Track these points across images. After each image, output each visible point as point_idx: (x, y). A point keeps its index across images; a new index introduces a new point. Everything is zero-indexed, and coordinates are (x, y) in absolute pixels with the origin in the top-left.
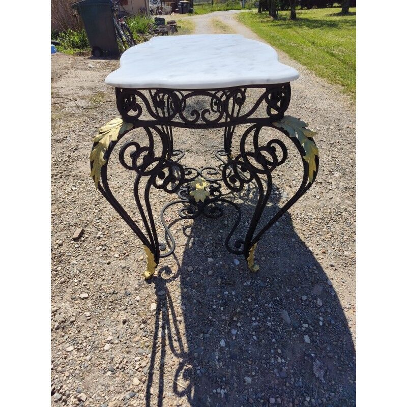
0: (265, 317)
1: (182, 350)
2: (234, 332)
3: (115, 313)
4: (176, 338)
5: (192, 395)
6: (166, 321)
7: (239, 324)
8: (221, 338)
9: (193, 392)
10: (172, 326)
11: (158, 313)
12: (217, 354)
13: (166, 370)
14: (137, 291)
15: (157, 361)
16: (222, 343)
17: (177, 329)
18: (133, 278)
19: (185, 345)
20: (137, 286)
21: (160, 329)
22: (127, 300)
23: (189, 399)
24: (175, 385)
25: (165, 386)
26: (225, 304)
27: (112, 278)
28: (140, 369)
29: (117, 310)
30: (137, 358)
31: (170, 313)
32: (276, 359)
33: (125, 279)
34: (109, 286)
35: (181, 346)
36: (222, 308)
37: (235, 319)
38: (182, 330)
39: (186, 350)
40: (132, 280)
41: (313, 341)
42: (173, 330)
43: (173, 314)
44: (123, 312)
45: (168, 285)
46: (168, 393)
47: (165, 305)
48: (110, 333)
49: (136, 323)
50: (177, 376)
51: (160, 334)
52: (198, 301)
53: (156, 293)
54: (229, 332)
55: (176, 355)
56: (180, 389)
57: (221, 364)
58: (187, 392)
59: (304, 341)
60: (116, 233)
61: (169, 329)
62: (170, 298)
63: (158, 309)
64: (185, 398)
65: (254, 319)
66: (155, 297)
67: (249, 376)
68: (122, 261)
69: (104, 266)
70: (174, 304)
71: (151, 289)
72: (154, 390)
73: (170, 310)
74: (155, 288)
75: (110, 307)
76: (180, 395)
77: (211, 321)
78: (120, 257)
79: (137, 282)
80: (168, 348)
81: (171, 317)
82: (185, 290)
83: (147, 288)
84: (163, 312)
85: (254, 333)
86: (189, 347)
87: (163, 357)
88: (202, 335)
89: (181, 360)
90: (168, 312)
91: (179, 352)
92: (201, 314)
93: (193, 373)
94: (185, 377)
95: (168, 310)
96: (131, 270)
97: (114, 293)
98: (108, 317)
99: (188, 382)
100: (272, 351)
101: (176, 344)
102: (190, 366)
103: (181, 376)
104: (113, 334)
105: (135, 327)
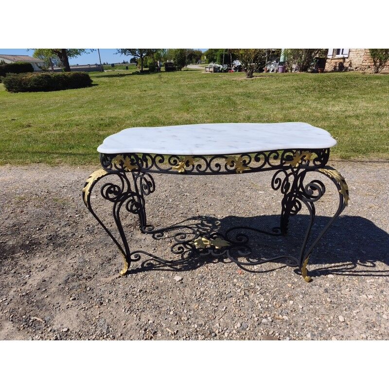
1: (351, 264)
2: (330, 245)
3: (345, 296)
4: (346, 266)
6: (337, 271)
8: (336, 250)
9: (370, 260)
10: (339, 268)
11: (335, 274)
12: (345, 252)
13: (366, 270)
16: (339, 250)
17: (340, 266)
19: (348, 263)
20: (317, 286)
21: (344, 273)
22: (331, 291)
24: (371, 266)
25: (374, 270)
28: (373, 280)
29: (342, 295)
30: (368, 281)
33: (313, 294)
35: (349, 264)
38: (341, 264)
39: (350, 262)
40: (313, 290)
42: (341, 268)
44: (342, 292)
45: (310, 270)
46: (377, 269)
50: (365, 266)
51: (347, 273)
53: (319, 276)
55: (356, 266)
58: (371, 262)
61: (342, 269)
62: (320, 269)
63: (332, 274)
64: (375, 263)
66: (323, 276)
70: (323, 267)
71: (318, 280)
73: (329, 269)
74: (315, 277)
76: (374, 265)
79: (314, 287)
80: (353, 270)
81: (333, 268)
83: (316, 281)
84: (332, 272)
87: (361, 272)
91: (353, 266)
93: (361, 260)
98: (350, 300)
99: (367, 262)
101: (350, 267)
102: (358, 261)
103: (365, 264)
104: (360, 295)
105: (349, 285)
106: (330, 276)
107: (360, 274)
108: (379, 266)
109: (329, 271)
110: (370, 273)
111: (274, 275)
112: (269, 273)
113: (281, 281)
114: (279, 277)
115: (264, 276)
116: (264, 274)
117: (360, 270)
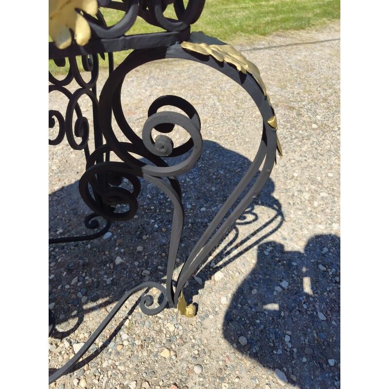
0: (162, 195)
5: (249, 209)
6: (220, 256)
8: (200, 211)
9: (247, 210)
10: (221, 248)
11: (221, 267)
12: (213, 209)
14: (217, 309)
16: (203, 209)
18: (206, 333)
20: (211, 317)
21: (232, 255)
23: (252, 210)
24: (254, 221)
25: (260, 225)
30: (266, 253)
31: (212, 258)
32: (189, 182)
35: (229, 232)
46: (262, 222)
47: (208, 267)
50: (249, 223)
53: (202, 287)
54: (191, 209)
56: (253, 217)
58: (250, 212)
61: (225, 248)
62: (197, 268)
63: (218, 269)
64: (254, 211)
66: (207, 283)
67: (211, 189)
71: (204, 298)
72: (269, 229)
73: (209, 259)
74: (197, 293)
76: (255, 215)
79: (206, 322)
80: (238, 241)
81: (214, 254)
82: (178, 260)
83: (203, 304)
84: (216, 264)
87: (248, 238)
89: (238, 226)
90: (212, 260)
91: (234, 231)
92: (191, 234)
94: (245, 218)
95: (210, 263)
99: (246, 215)
100: (185, 185)
101: (231, 236)
103: (246, 220)
106: (218, 276)
107: (249, 243)
108: (261, 215)
109: (211, 265)
110: (260, 234)
111: (126, 343)
112: (111, 345)
113: (145, 354)
114: (138, 342)
115: (105, 365)
116: (104, 354)
117: (246, 236)
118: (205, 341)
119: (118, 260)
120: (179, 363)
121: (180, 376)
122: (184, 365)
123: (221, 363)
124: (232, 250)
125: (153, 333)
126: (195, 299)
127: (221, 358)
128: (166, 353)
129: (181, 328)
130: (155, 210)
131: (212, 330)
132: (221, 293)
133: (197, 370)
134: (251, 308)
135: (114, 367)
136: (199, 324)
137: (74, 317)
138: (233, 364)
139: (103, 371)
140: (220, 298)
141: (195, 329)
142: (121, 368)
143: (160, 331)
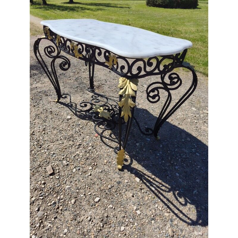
0: (180, 155)
1: (168, 188)
2: (177, 167)
3: (124, 196)
4: (161, 185)
5: (189, 201)
6: (149, 181)
7: (175, 164)
8: (175, 173)
9: (188, 200)
10: (154, 182)
11: (143, 181)
12: (180, 180)
13: (171, 200)
14: (122, 178)
15: (165, 200)
16: (177, 174)
17: (157, 182)
18: (112, 174)
19: (167, 185)
20: (119, 176)
21: (151, 187)
22: (122, 185)
23: (189, 203)
24: (180, 203)
25: (178, 206)
26: (163, 159)
27: (101, 180)
28: (163, 209)
29: (123, 193)
30: (156, 206)
31: (147, 177)
32: (197, 167)
33: (109, 176)
34: (104, 185)
35: (166, 187)
36: (164, 161)
37: (172, 162)
38: (160, 181)
39: (169, 187)
41: (200, 154)
43: (149, 177)
44: (127, 192)
45: (132, 166)
46: (181, 208)
47: (141, 176)
48: (133, 206)
49: (139, 192)
50: (177, 199)
51: (153, 189)
52: (152, 165)
53: (131, 173)
54: (175, 169)
55: (168, 192)
56: (183, 203)
57: (185, 182)
59: (197, 156)
60: (75, 156)
61: (155, 184)
62: (140, 171)
63: (141, 179)
64: (188, 204)
65: (177, 158)
66: (134, 175)
67: (197, 179)
68: (97, 169)
69: (89, 178)
70: (145, 172)
71: (127, 174)
72: (176, 211)
73: (146, 176)
74: (128, 171)
75: (118, 195)
76: (186, 204)
77: (165, 169)
78: (94, 168)
79: (116, 174)
80: (161, 192)
81: (149, 179)
82: (142, 164)
83: (124, 174)
84: (144, 179)
85: (183, 163)
86: (169, 185)
87: (165, 197)
88: (168, 177)
89: (172, 192)
90: (146, 177)
91: (168, 190)
92: (159, 169)
93: (181, 193)
94: (180, 197)
95: (145, 177)
96: (107, 171)
97: (112, 187)
98: (122, 199)
99: (183, 198)
100: (194, 165)
101: (163, 188)
102: (177, 192)
103: (178, 198)
104: (134, 205)
105: (140, 194)
106: (138, 180)
107: (162, 197)
108: (187, 209)
109: (143, 177)
110: (169, 204)
111: (109, 150)
112: (108, 147)
113: (106, 156)
114: (109, 154)
115: (103, 147)
116: (105, 146)
117: (166, 196)
118: (110, 174)
119: (138, 144)
120: (103, 166)
121: (99, 166)
122: (102, 167)
123: (102, 178)
124: (154, 187)
125: (112, 157)
126: (126, 170)
127: (104, 179)
128: (106, 161)
129: (114, 165)
130: (168, 153)
131: (114, 176)
132: (130, 181)
133: (100, 171)
134: (124, 192)
135: (102, 149)
136: (116, 172)
137: (116, 137)
138: (102, 183)
139: (101, 146)
140: (127, 180)
141: (114, 170)
142: (102, 151)
143: (112, 160)
